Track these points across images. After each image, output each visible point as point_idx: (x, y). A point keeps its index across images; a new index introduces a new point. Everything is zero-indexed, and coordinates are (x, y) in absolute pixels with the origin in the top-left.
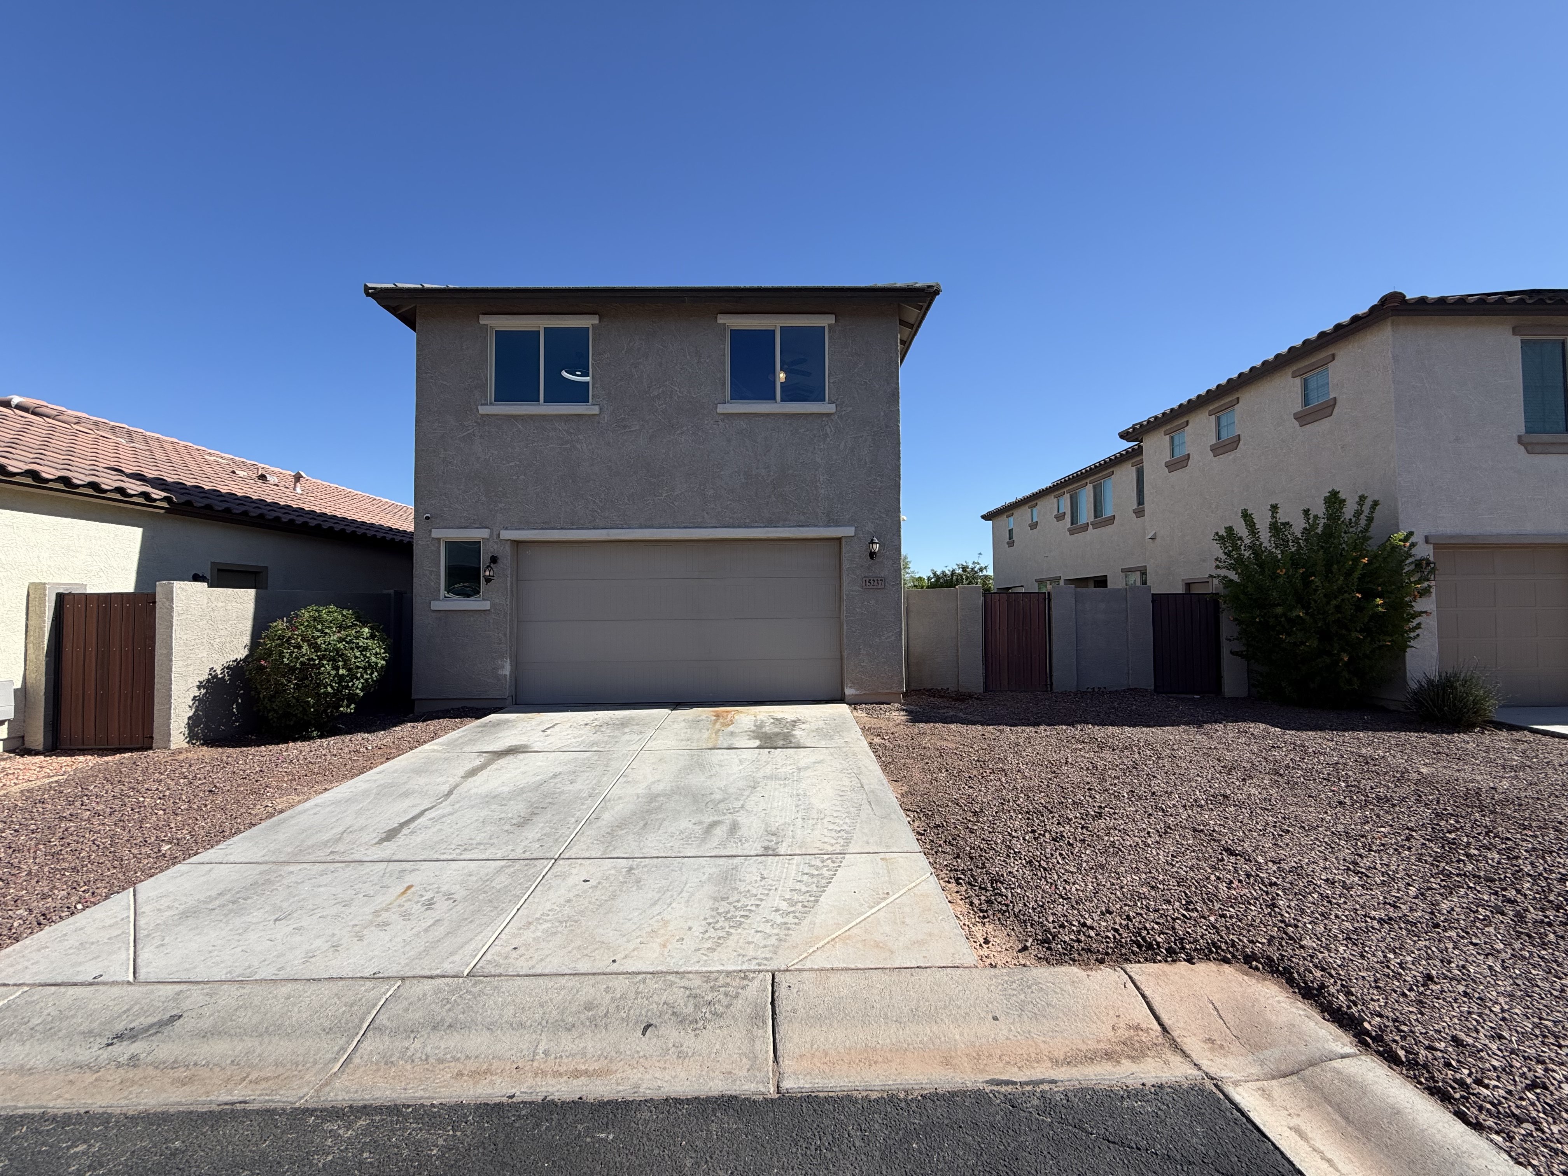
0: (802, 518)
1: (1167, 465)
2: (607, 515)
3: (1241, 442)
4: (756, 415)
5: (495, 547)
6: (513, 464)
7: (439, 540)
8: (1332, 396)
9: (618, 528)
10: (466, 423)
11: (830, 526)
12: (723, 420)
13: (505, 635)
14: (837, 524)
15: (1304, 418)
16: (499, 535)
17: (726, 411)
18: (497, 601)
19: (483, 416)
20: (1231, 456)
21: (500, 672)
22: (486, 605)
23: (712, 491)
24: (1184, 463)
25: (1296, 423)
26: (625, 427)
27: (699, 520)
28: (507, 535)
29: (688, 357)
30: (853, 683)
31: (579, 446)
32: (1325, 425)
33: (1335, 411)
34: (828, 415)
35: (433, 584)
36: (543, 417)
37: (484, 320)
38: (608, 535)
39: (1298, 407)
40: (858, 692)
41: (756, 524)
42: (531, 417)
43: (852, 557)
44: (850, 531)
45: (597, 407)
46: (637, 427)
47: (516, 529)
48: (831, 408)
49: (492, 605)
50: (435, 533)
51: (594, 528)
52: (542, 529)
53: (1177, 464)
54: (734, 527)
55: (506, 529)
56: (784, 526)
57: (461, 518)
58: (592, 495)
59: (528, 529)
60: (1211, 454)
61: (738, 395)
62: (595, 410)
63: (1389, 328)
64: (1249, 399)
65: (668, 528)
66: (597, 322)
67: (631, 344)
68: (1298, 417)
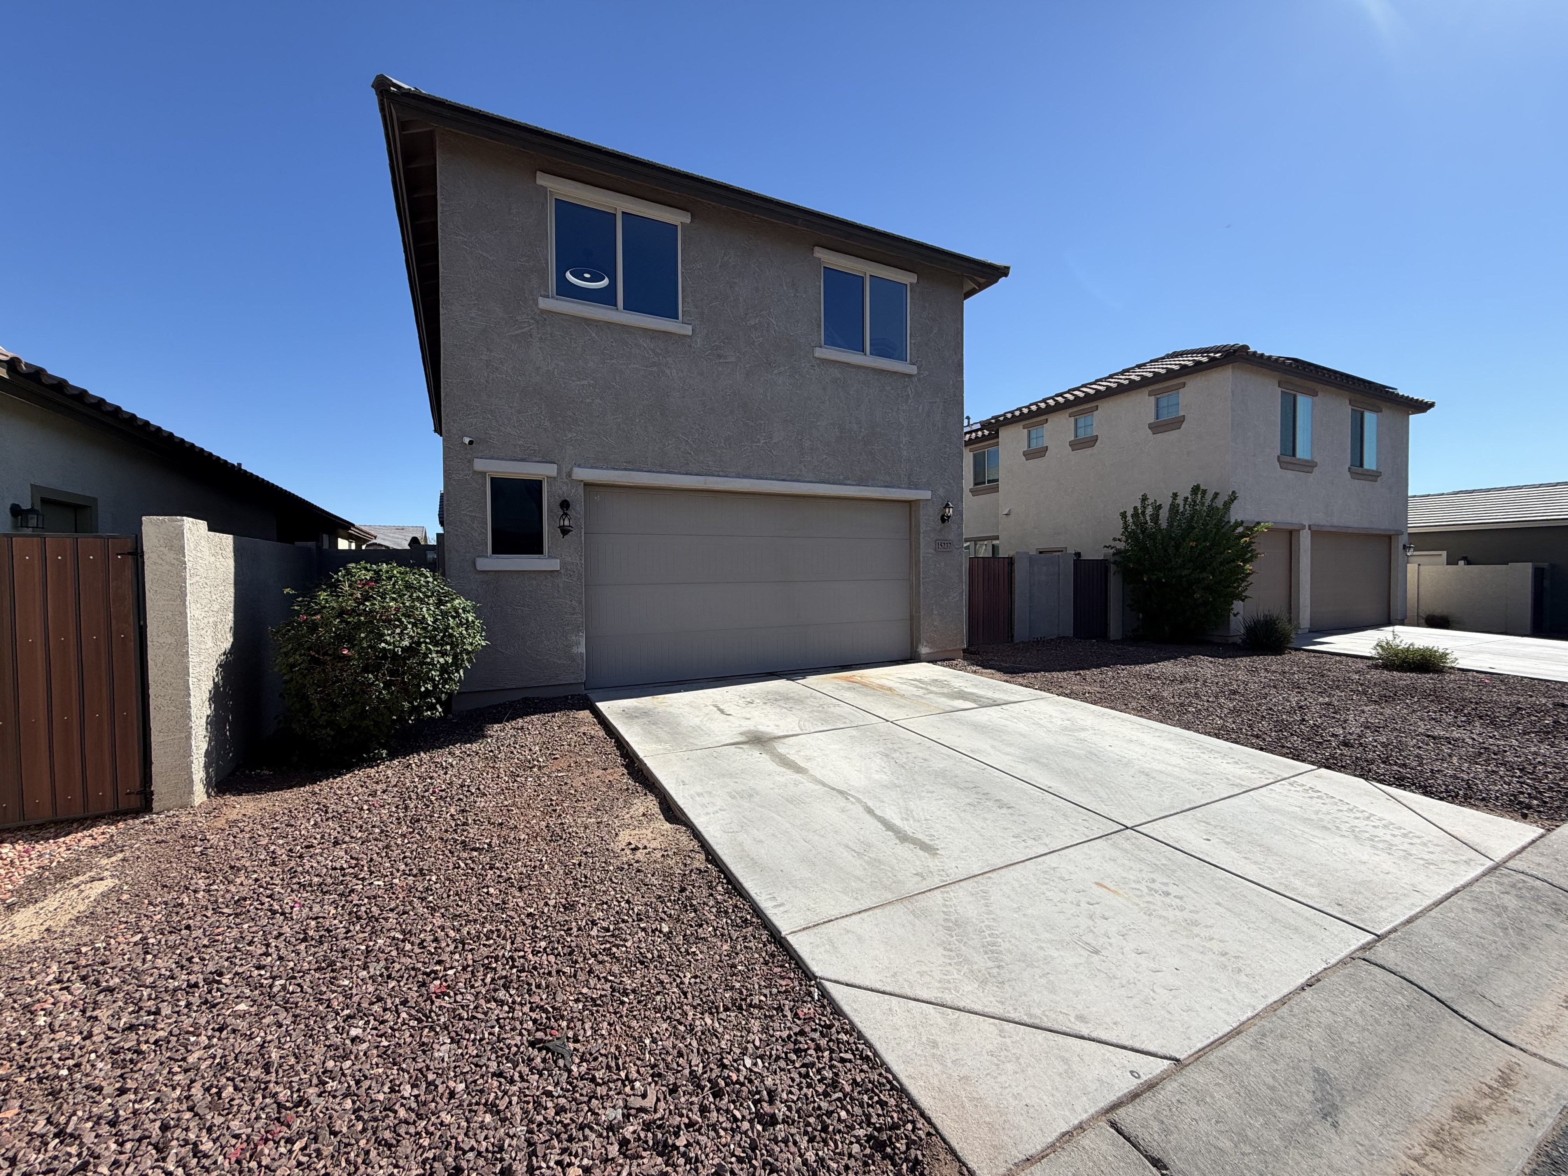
0: (888, 478)
1: (1025, 454)
2: (701, 459)
3: (1098, 441)
4: (848, 365)
5: (565, 488)
6: (586, 382)
7: (483, 474)
8: (1181, 414)
9: (713, 476)
10: (519, 318)
11: (910, 489)
12: (819, 366)
13: (580, 602)
14: (917, 487)
15: (1157, 428)
16: (569, 475)
17: (823, 356)
18: (568, 559)
19: (543, 311)
20: (1089, 451)
21: (575, 650)
22: (554, 565)
23: (809, 442)
24: (1043, 454)
25: (1149, 431)
26: (719, 356)
27: (798, 473)
28: (583, 474)
29: (785, 288)
30: (927, 642)
31: (668, 372)
32: (1173, 435)
33: (1183, 426)
34: (910, 376)
35: (476, 534)
36: (624, 327)
37: (544, 180)
38: (705, 483)
39: (1152, 419)
40: (931, 651)
41: (849, 482)
42: (609, 324)
43: (928, 519)
44: (926, 495)
45: (690, 327)
46: (733, 359)
47: (592, 467)
48: (913, 370)
49: (562, 564)
50: (480, 465)
51: (687, 474)
52: (625, 469)
53: (1035, 453)
54: (829, 483)
55: (579, 466)
56: (873, 486)
57: (515, 446)
58: (683, 434)
59: (607, 468)
60: (1070, 449)
61: (831, 341)
62: (688, 330)
63: (1230, 371)
64: (1106, 408)
65: (766, 479)
66: (689, 221)
67: (726, 258)
68: (1151, 426)
